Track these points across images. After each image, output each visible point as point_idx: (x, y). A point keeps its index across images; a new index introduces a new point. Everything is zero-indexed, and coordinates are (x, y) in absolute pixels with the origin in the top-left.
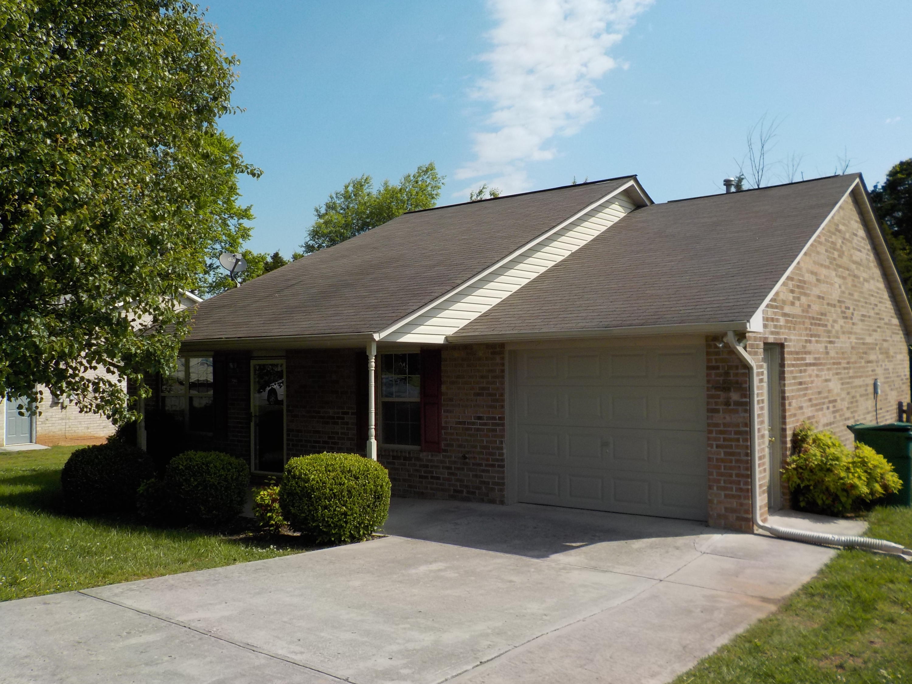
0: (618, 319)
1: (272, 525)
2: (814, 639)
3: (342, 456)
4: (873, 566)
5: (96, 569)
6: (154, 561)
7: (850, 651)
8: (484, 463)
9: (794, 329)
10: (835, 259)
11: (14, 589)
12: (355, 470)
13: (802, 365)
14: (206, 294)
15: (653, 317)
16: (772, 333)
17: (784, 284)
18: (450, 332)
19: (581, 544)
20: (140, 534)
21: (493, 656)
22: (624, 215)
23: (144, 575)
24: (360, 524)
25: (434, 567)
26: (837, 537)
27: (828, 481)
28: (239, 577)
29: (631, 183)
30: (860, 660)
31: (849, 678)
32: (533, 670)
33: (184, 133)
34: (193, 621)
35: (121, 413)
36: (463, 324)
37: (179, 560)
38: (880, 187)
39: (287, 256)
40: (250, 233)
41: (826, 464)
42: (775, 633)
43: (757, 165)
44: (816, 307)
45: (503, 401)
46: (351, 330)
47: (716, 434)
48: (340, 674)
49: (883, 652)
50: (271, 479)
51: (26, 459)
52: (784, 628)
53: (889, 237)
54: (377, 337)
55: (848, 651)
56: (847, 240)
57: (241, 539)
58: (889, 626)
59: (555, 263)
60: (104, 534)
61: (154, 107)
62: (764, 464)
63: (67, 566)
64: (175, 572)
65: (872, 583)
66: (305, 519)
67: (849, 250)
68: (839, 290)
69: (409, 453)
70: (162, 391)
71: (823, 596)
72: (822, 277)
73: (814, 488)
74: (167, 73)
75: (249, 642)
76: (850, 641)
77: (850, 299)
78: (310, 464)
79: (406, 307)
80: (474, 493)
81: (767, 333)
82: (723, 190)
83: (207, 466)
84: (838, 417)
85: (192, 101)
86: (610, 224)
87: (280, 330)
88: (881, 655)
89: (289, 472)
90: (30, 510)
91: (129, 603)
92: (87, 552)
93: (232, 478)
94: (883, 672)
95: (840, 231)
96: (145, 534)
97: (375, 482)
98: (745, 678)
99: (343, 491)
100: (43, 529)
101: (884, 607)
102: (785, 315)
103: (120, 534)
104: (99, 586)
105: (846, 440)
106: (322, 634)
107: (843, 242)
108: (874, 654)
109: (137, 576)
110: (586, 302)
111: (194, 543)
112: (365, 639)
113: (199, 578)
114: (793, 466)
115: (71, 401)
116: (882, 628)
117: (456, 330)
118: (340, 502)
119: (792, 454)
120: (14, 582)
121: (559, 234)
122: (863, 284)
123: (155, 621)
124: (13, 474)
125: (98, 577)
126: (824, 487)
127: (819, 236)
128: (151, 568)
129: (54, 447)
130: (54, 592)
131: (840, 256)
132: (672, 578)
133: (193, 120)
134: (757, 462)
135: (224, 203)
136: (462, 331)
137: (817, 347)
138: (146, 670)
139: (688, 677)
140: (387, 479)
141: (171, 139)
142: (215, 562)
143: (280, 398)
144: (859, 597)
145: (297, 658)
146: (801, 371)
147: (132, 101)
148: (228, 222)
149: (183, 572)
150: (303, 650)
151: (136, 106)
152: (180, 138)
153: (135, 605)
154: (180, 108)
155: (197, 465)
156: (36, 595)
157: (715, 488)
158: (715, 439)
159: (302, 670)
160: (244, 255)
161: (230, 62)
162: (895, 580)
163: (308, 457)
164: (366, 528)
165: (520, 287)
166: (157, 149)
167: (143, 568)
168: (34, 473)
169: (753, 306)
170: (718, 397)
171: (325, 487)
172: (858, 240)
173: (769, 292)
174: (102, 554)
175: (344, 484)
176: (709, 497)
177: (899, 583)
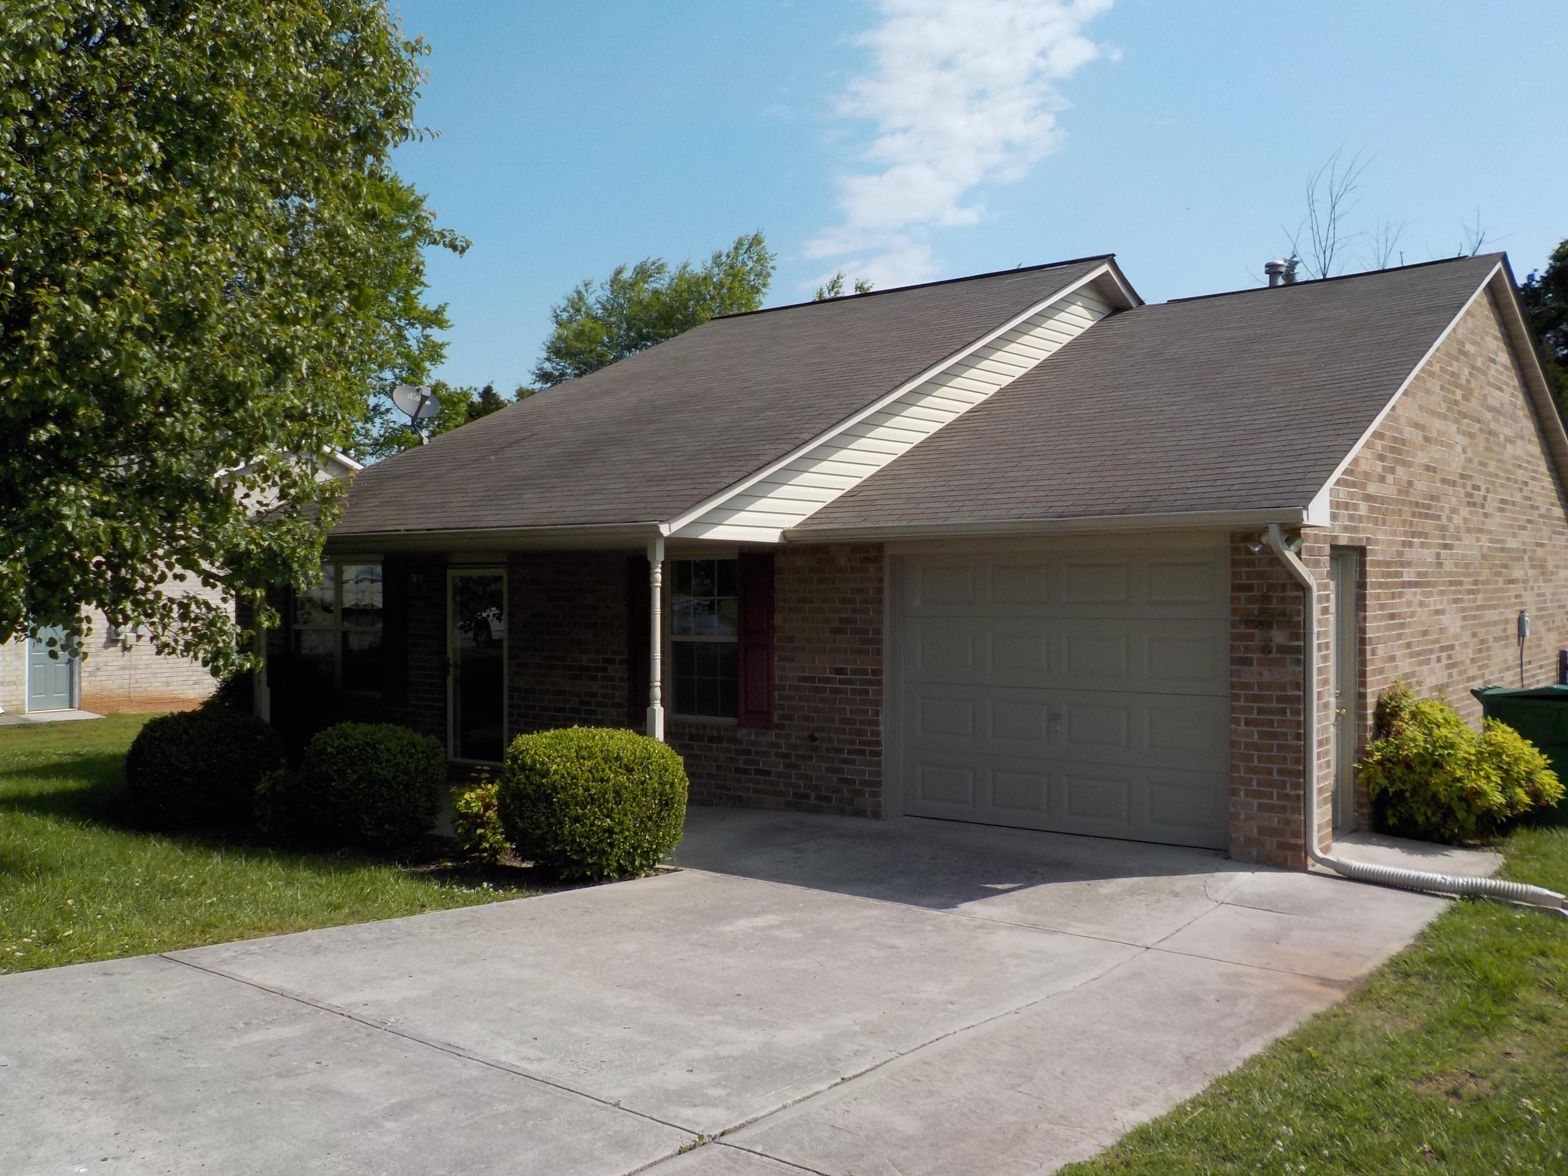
0: (1080, 502)
1: (485, 850)
2: (1408, 1048)
3: (604, 732)
4: (1511, 928)
5: (189, 918)
6: (286, 907)
7: (1470, 1067)
8: (846, 747)
9: (1384, 524)
10: (1456, 402)
11: (51, 950)
12: (626, 756)
13: (1395, 585)
14: (368, 457)
15: (1142, 499)
16: (1346, 529)
17: (1368, 445)
18: (791, 522)
19: (1012, 886)
20: (261, 861)
21: (864, 1070)
22: (1092, 323)
23: (271, 930)
24: (635, 849)
25: (762, 921)
26: (1449, 879)
27: (1437, 784)
28: (432, 934)
29: (1105, 268)
30: (1487, 1084)
31: (1469, 1112)
32: (931, 1093)
33: (333, 174)
34: (356, 1005)
35: (227, 656)
36: (812, 509)
37: (329, 905)
38: (1538, 278)
39: (506, 392)
40: (445, 352)
41: (1432, 754)
42: (1342, 1037)
43: (1323, 239)
44: (1421, 486)
45: (880, 642)
46: (621, 517)
47: (1246, 701)
48: (605, 1094)
49: (1526, 1071)
50: (481, 771)
51: (64, 735)
52: (1357, 1029)
53: (1552, 366)
54: (665, 530)
55: (1466, 1068)
56: (1479, 369)
57: (431, 873)
58: (1538, 1027)
59: (971, 406)
60: (201, 861)
61: (280, 128)
62: (1326, 753)
63: (140, 912)
64: (323, 925)
65: (1509, 955)
66: (543, 838)
67: (1482, 387)
68: (1463, 456)
69: (719, 730)
70: (296, 622)
71: (1425, 977)
72: (1434, 434)
73: (1412, 795)
74: (302, 70)
75: (452, 1040)
76: (1470, 1052)
77: (1480, 472)
78: (551, 745)
79: (717, 480)
80: (828, 799)
81: (1337, 529)
82: (1264, 281)
83: (374, 748)
84: (1455, 675)
85: (347, 119)
86: (1067, 340)
87: (499, 517)
88: (1523, 1075)
89: (515, 759)
90: (75, 820)
91: (247, 974)
92: (171, 891)
93: (416, 769)
94: (1527, 1102)
95: (1465, 354)
96: (270, 863)
97: (660, 778)
98: (1291, 1110)
99: (606, 793)
100: (97, 851)
101: (1529, 996)
102: (1368, 498)
103: (227, 861)
104: (195, 946)
105: (1469, 714)
106: (574, 1030)
107: (1471, 374)
108: (1511, 1074)
109: (258, 930)
110: (1027, 473)
111: (353, 877)
112: (647, 1039)
113: (365, 936)
114: (1377, 756)
115: (139, 637)
116: (1525, 1031)
117: (801, 519)
118: (601, 810)
119: (1376, 737)
120: (51, 939)
121: (978, 356)
122: (1505, 446)
123: (292, 1005)
124: (41, 760)
125: (193, 932)
126: (1430, 793)
127: (1429, 363)
128: (281, 918)
129: (111, 715)
130: (120, 956)
131: (1466, 398)
132: (1166, 945)
133: (350, 151)
134: (1315, 750)
135: (398, 300)
136: (810, 521)
137: (1423, 555)
138: (280, 1084)
139: (1194, 1108)
140: (681, 773)
141: (311, 185)
142: (390, 909)
143: (495, 636)
144: (1486, 978)
145: (533, 1068)
146: (1393, 596)
147: (242, 118)
148: (406, 332)
149: (336, 925)
150: (541, 1055)
151: (249, 126)
152: (327, 183)
153: (258, 979)
154: (326, 131)
155: (357, 746)
156: (89, 959)
157: (1242, 794)
158: (1244, 710)
159: (542, 1086)
160: (435, 389)
161: (414, 50)
162: (1549, 952)
163: (547, 734)
164: (645, 855)
165: (910, 446)
166: (288, 201)
167: (267, 918)
168: (79, 759)
169: (1314, 481)
170: (1251, 637)
171: (576, 785)
172: (1497, 370)
173: (1342, 458)
174: (198, 894)
175: (608, 781)
176: (1232, 810)
177: (1555, 956)
